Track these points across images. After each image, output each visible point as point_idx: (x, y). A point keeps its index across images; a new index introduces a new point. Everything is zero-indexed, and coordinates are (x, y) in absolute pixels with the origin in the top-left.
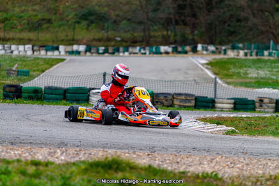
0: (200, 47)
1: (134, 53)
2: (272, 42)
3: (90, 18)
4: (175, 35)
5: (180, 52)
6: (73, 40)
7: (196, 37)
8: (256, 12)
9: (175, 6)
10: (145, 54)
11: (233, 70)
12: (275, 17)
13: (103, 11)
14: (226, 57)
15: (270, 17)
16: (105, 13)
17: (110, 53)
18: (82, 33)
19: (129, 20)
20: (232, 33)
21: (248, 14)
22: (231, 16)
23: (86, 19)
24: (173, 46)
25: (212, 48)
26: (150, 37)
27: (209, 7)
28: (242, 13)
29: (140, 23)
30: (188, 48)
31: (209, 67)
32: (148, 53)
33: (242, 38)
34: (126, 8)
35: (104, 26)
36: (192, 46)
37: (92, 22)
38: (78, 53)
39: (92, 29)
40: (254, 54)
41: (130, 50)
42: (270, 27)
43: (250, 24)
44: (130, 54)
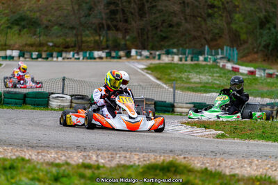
0: (133, 52)
1: (68, 58)
2: (207, 47)
3: (23, 23)
4: (107, 41)
5: (114, 58)
6: (5, 45)
7: (128, 43)
8: (188, 17)
9: (108, 11)
10: (79, 59)
11: (174, 75)
12: (208, 22)
13: (35, 17)
14: (161, 62)
15: (203, 23)
16: (37, 19)
17: (43, 58)
18: (14, 38)
19: (61, 25)
20: (164, 38)
21: (180, 19)
22: (164, 21)
23: (18, 25)
24: (107, 51)
25: (145, 53)
26: (82, 42)
27: (141, 12)
28: (175, 19)
29: (72, 28)
30: (122, 53)
31: (149, 72)
32: (81, 58)
33: (174, 44)
34: (58, 13)
35: (36, 31)
36: (126, 51)
37: (24, 27)
38: (12, 58)
39: (24, 34)
40: (189, 59)
41: (64, 55)
42: (203, 32)
43: (181, 29)
44: (63, 59)
